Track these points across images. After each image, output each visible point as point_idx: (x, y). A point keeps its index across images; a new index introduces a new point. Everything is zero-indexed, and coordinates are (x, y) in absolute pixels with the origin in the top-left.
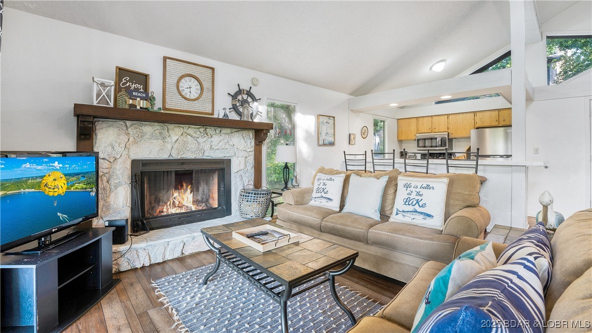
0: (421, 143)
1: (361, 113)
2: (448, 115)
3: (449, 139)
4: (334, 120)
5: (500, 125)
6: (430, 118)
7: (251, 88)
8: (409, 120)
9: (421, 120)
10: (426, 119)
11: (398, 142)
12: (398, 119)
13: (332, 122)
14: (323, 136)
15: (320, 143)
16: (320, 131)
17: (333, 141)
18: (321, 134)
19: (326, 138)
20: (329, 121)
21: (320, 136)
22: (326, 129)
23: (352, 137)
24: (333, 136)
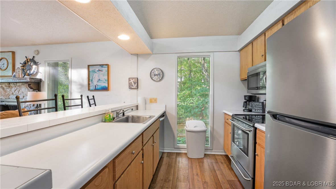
1: (153, 55)
4: (108, 68)
6: (263, 37)
7: (34, 57)
8: (247, 49)
9: (255, 43)
10: (259, 40)
11: (241, 83)
12: (240, 51)
13: (105, 69)
14: (95, 82)
15: (91, 88)
16: (91, 79)
17: (106, 85)
18: (92, 81)
19: (99, 84)
20: (100, 68)
21: (91, 82)
22: (98, 76)
23: (131, 81)
24: (107, 82)
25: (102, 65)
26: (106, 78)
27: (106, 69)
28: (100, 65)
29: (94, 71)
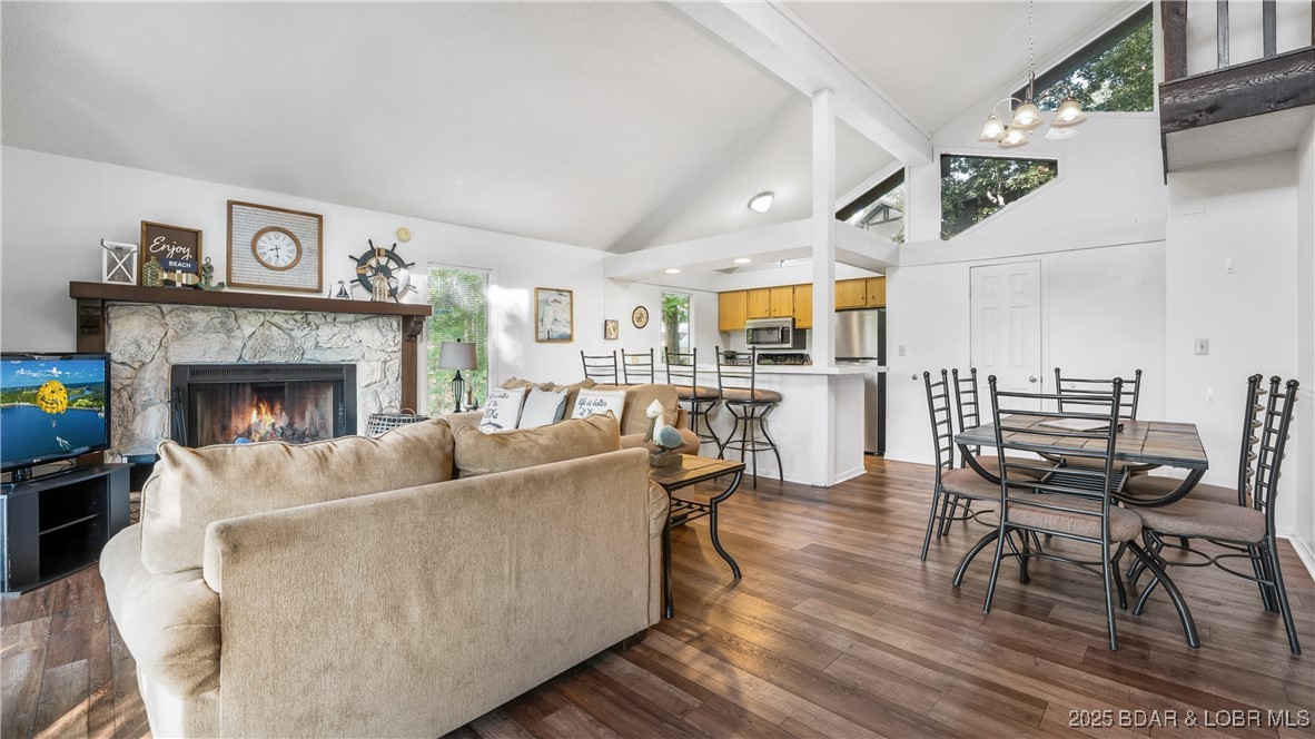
1: (634, 283)
2: (793, 287)
3: (794, 329)
5: (868, 306)
6: (768, 291)
7: (395, 245)
8: (736, 294)
9: (753, 294)
10: (761, 292)
11: (718, 334)
12: (719, 293)
13: (565, 299)
14: (548, 325)
15: (541, 336)
16: (540, 316)
17: (569, 333)
18: (542, 321)
19: (555, 328)
20: (559, 298)
21: (540, 324)
22: (554, 313)
23: (610, 326)
24: (568, 325)
25: (560, 291)
26: (568, 317)
27: (569, 299)
28: (558, 290)
29: (546, 302)
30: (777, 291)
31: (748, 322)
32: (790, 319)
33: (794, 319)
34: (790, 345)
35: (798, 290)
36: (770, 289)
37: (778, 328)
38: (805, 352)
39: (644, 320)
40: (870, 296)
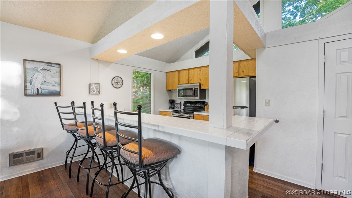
0: (182, 93)
1: (113, 64)
2: (200, 68)
3: (200, 89)
4: (60, 68)
5: (240, 76)
6: (187, 71)
8: (173, 73)
9: (181, 72)
10: (185, 72)
11: (166, 92)
12: (167, 72)
13: (55, 69)
14: (37, 85)
16: (28, 79)
18: (31, 82)
19: (44, 87)
20: (47, 67)
21: (28, 84)
22: (43, 77)
23: (93, 87)
24: (58, 85)
25: (50, 64)
26: (57, 80)
27: (57, 68)
28: (47, 63)
29: (35, 70)
30: (192, 70)
31: (178, 86)
32: (198, 84)
33: (200, 85)
34: (198, 98)
35: (202, 69)
36: (189, 69)
37: (192, 89)
38: (206, 101)
39: (120, 84)
40: (241, 71)
